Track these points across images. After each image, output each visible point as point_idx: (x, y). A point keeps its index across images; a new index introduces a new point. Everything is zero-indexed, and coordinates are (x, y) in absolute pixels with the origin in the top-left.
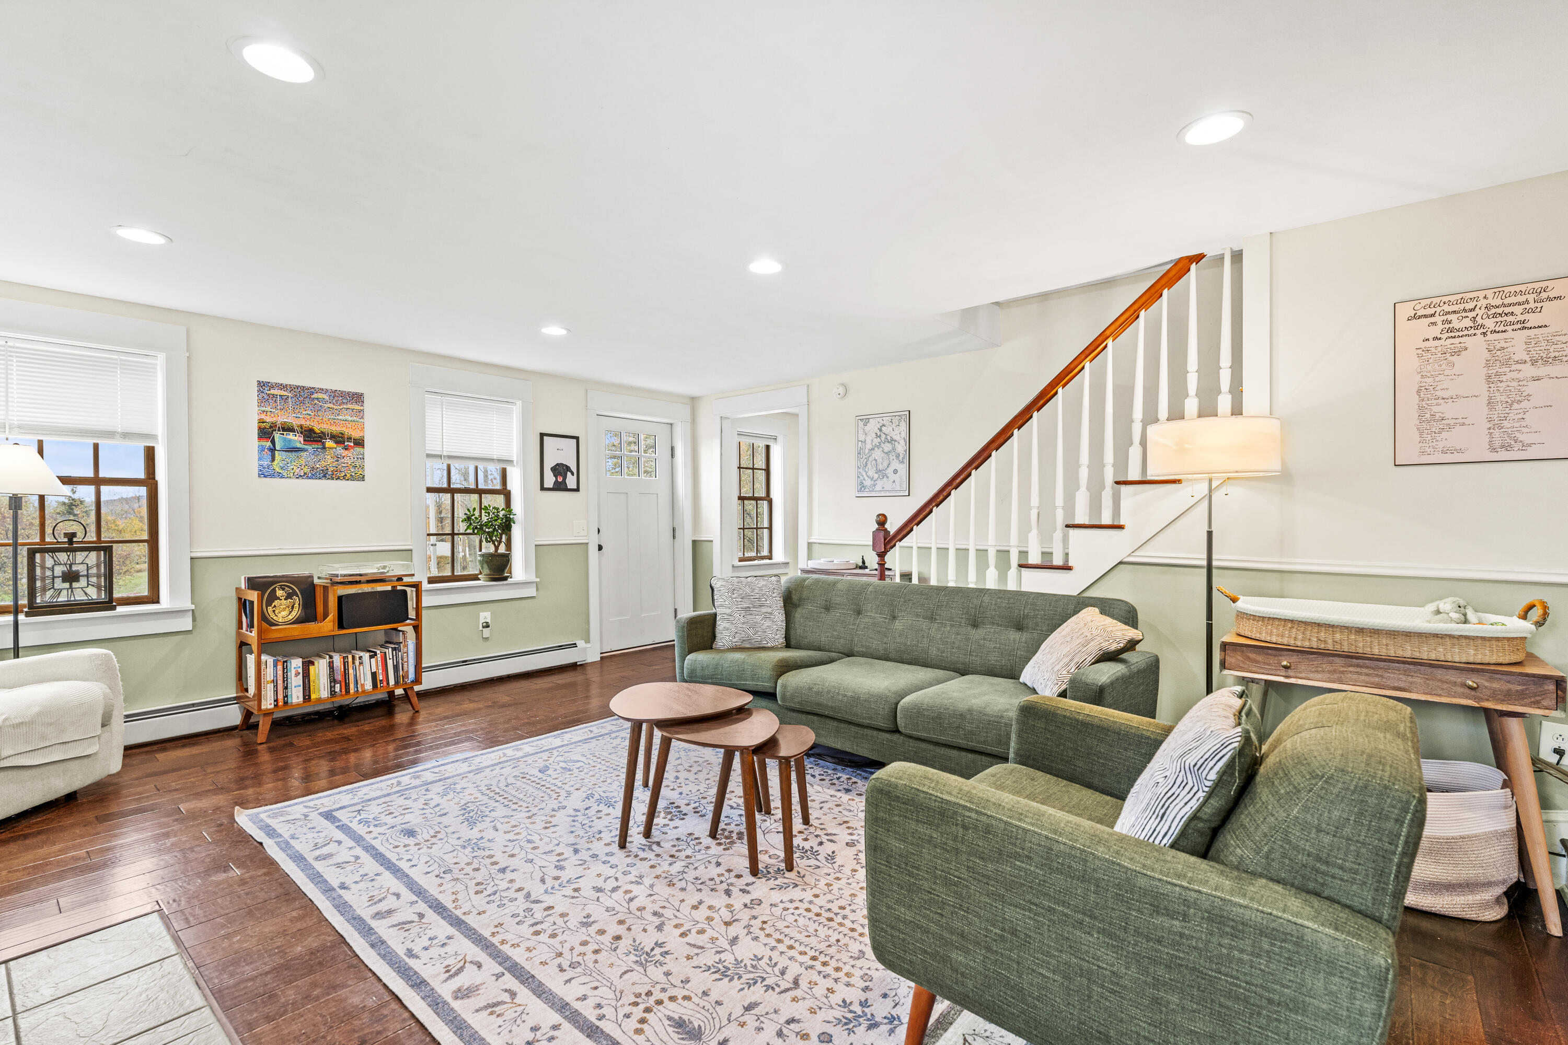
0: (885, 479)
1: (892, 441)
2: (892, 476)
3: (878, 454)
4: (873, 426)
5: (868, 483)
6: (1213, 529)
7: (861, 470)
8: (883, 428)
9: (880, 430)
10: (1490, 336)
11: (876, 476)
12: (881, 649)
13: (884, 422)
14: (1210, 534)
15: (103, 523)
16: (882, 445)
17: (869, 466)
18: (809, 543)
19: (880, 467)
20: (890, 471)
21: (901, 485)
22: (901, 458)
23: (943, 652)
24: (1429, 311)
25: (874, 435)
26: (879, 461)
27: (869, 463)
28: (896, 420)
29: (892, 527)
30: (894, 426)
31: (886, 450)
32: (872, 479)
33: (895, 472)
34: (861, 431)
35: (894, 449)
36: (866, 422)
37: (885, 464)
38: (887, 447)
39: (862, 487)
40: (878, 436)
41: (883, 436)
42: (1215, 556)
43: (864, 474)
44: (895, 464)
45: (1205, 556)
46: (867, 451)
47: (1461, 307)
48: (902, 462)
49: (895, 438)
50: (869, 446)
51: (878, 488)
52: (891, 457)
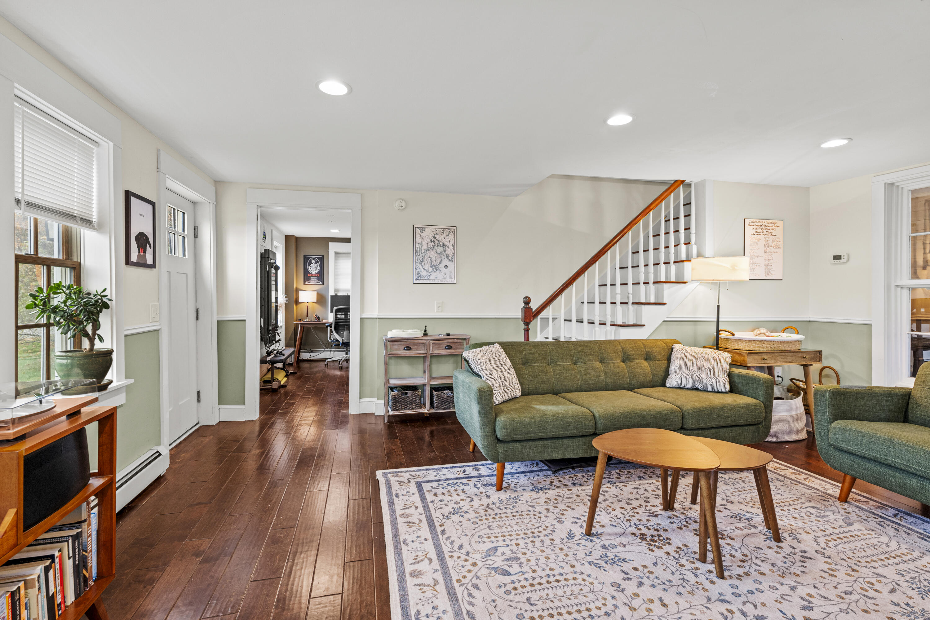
0: (438, 271)
1: (443, 246)
2: (444, 270)
3: (432, 254)
4: (428, 234)
5: (424, 273)
6: (720, 304)
7: (418, 264)
8: (437, 236)
9: (434, 237)
10: (766, 236)
11: (431, 269)
13: (438, 232)
14: (718, 307)
16: (436, 248)
17: (425, 261)
18: (361, 319)
19: (434, 263)
20: (442, 266)
21: (450, 276)
22: (450, 258)
24: (752, 224)
25: (429, 241)
26: (434, 258)
27: (425, 260)
28: (446, 232)
30: (445, 235)
31: (439, 251)
32: (427, 271)
33: (446, 267)
34: (418, 236)
35: (445, 251)
36: (423, 230)
37: (438, 261)
38: (440, 250)
39: (419, 276)
40: (431, 241)
41: (436, 242)
42: (720, 316)
43: (421, 267)
44: (446, 262)
45: (716, 316)
46: (423, 251)
48: (451, 261)
49: (446, 243)
50: (425, 247)
51: (432, 277)
52: (443, 257)
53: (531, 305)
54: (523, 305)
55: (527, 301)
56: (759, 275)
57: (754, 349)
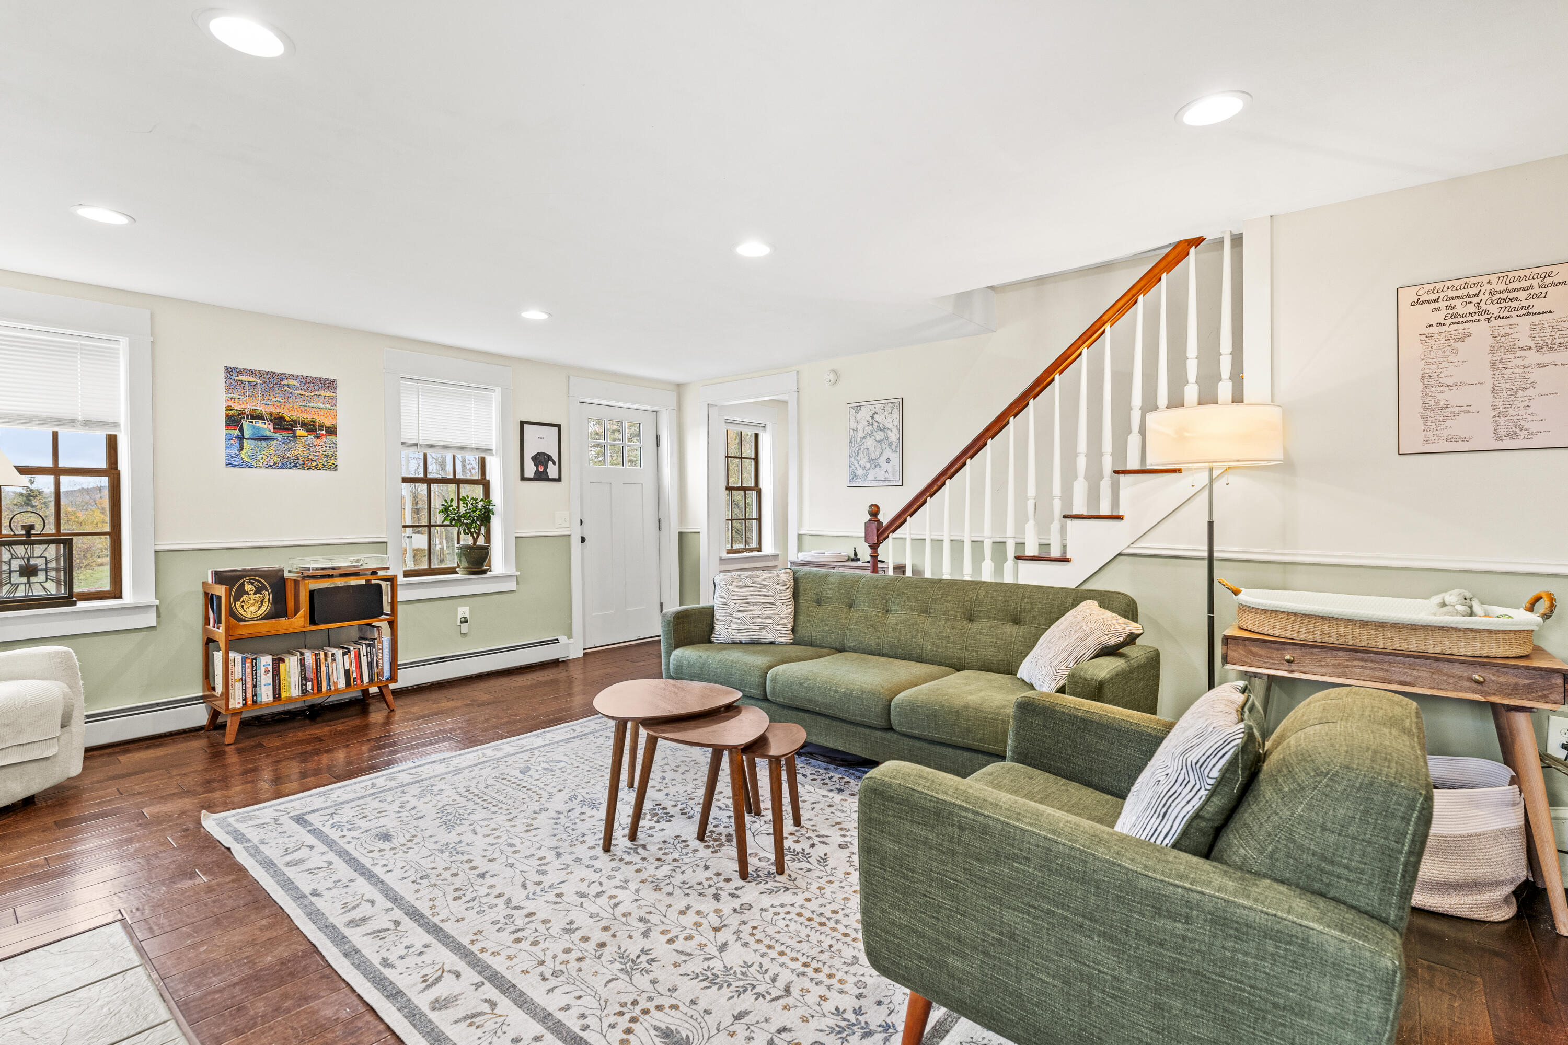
0: (878, 468)
1: (883, 430)
2: (885, 466)
3: (870, 442)
4: (865, 414)
5: (860, 472)
6: (1214, 519)
7: (852, 459)
8: (876, 416)
9: (873, 418)
10: (1494, 322)
11: (868, 465)
12: (874, 643)
13: (877, 410)
14: (1211, 525)
15: (62, 515)
16: (874, 433)
17: (861, 455)
18: (799, 535)
19: (873, 456)
20: (882, 460)
21: (894, 474)
22: (893, 447)
23: (938, 647)
24: (1433, 297)
25: (866, 423)
26: (872, 449)
27: (861, 452)
28: (888, 408)
29: (885, 517)
30: (886, 414)
31: (879, 438)
32: (864, 468)
33: (888, 461)
34: (852, 419)
35: (886, 437)
36: (858, 409)
37: (878, 453)
38: (880, 435)
39: (853, 477)
40: (870, 424)
41: (875, 424)
42: (1215, 548)
43: (856, 463)
44: (888, 453)
45: (1206, 547)
46: (859, 440)
47: (1465, 292)
48: (895, 451)
49: (888, 426)
50: (861, 434)
51: (870, 477)
52: (884, 446)
53: (880, 517)
54: (869, 517)
55: (874, 512)
56: (1464, 439)
57: (1283, 634)
